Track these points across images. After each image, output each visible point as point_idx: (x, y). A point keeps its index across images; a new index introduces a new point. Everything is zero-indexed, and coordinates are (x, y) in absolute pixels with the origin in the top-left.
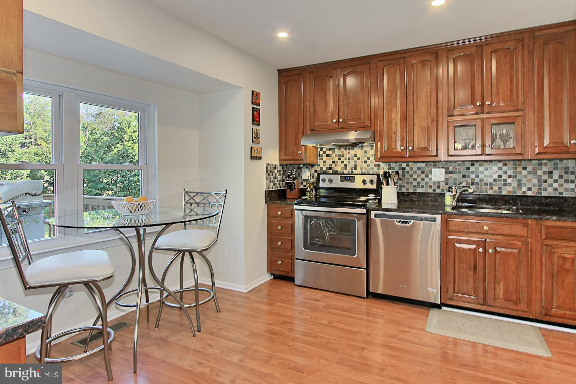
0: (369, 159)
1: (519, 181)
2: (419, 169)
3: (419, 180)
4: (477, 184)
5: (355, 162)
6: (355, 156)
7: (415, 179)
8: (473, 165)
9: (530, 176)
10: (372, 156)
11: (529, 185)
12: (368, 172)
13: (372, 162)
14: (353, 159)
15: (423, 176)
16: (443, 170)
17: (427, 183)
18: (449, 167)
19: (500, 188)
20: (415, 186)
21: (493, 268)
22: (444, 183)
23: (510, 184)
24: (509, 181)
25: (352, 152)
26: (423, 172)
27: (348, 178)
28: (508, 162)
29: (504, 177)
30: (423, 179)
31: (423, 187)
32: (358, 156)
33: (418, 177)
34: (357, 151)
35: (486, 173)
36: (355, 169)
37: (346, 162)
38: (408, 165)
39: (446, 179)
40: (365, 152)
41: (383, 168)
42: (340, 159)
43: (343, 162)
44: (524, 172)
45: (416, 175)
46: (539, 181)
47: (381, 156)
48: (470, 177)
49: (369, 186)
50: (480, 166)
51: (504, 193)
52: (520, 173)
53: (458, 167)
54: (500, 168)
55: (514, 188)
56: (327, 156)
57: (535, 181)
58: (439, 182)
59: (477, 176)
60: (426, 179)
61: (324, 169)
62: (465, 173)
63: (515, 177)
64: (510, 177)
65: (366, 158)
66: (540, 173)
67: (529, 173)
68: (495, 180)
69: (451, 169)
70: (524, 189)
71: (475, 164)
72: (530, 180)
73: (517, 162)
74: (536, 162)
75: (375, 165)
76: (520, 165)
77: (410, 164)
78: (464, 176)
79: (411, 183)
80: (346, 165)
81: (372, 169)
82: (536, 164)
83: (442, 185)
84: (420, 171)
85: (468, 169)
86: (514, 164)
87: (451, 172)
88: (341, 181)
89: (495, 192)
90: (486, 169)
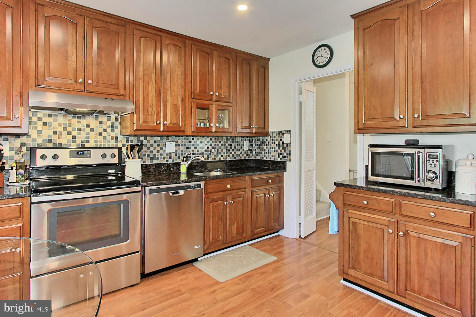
0: (105, 130)
1: (218, 150)
2: (155, 142)
3: (155, 152)
4: (195, 154)
5: (87, 134)
6: (88, 126)
7: (152, 152)
8: (193, 139)
9: (223, 147)
10: (109, 127)
11: (222, 154)
12: (103, 146)
13: (109, 134)
14: (84, 130)
15: (158, 148)
16: (174, 143)
17: (161, 155)
18: (178, 141)
19: (208, 156)
20: (151, 158)
22: (174, 154)
23: (213, 153)
24: (213, 151)
25: (84, 122)
26: (158, 145)
27: (82, 153)
28: (212, 138)
29: (211, 148)
30: (158, 152)
31: (158, 158)
32: (91, 127)
33: (154, 149)
34: (91, 120)
35: (201, 145)
36: (88, 141)
37: (74, 133)
38: (145, 139)
39: (176, 151)
40: (101, 123)
41: (121, 141)
42: (65, 129)
43: (69, 133)
44: (220, 145)
45: (153, 147)
46: (226, 150)
47: (137, 128)
48: (191, 149)
49: (109, 160)
50: (197, 140)
51: (210, 159)
52: (218, 145)
53: (184, 141)
54: (208, 142)
55: (215, 156)
56: (45, 124)
57: (225, 150)
58: (170, 154)
59: (196, 148)
60: (161, 152)
61: (40, 141)
62: (188, 146)
63: (215, 148)
64: (213, 148)
65: (102, 129)
66: (227, 145)
67: (222, 145)
68: (206, 151)
69: (179, 142)
70: (220, 156)
71: (195, 138)
72: (222, 150)
73: (217, 138)
74: (226, 138)
75: (112, 138)
76: (218, 140)
77: (148, 137)
78: (187, 148)
79: (148, 155)
80: (74, 137)
81: (109, 142)
82: (225, 139)
83: (173, 155)
84: (156, 144)
85: (190, 142)
86: (215, 139)
87: (179, 145)
88: (72, 156)
89: (205, 159)
90: (201, 142)
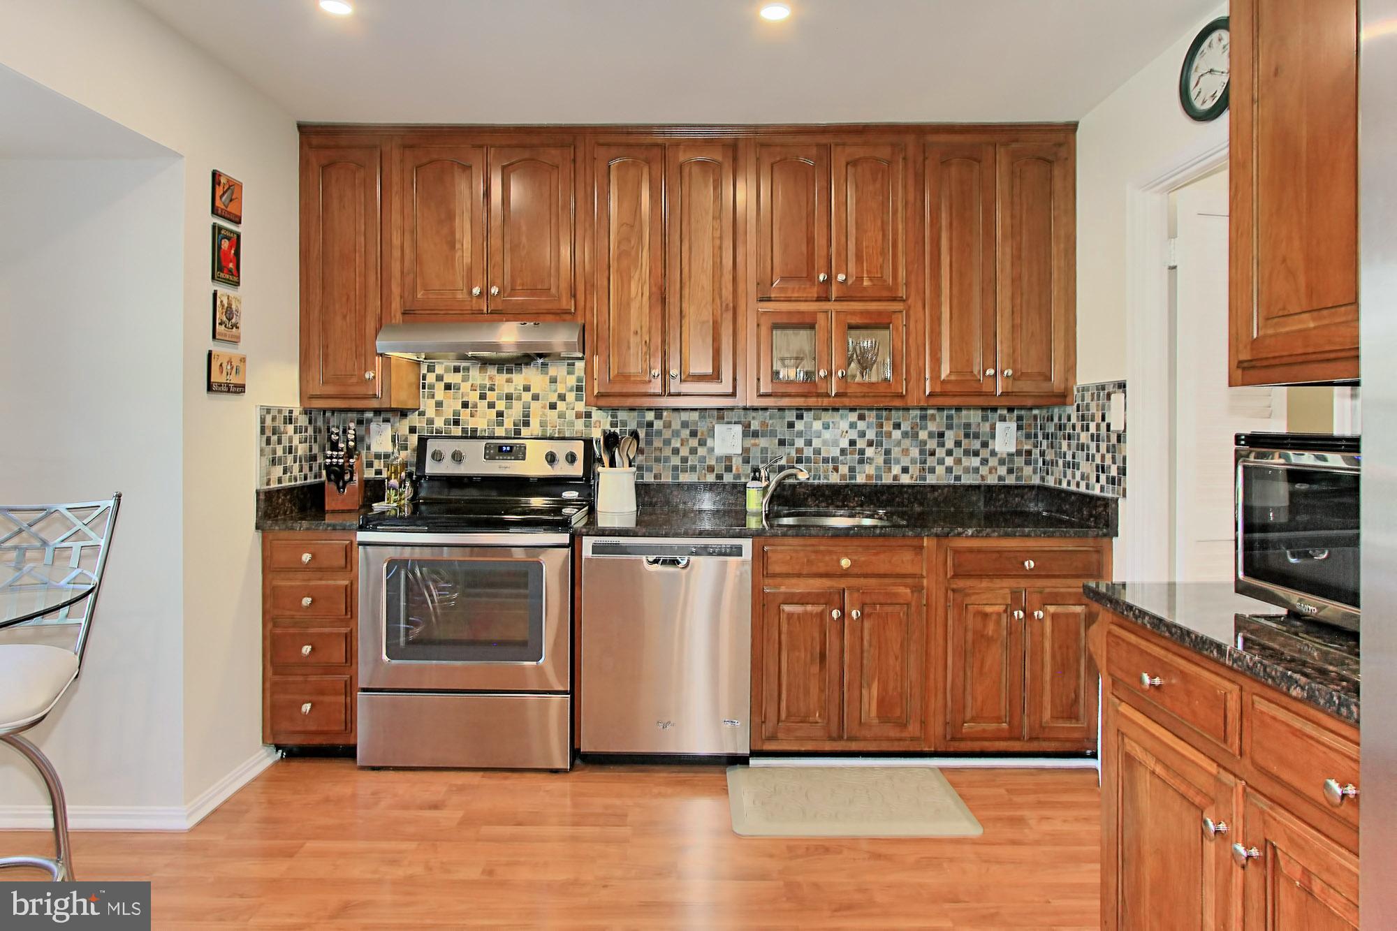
0: (562, 397)
1: (888, 452)
2: (685, 425)
3: (684, 452)
4: (808, 460)
5: (527, 407)
6: (527, 389)
7: (676, 451)
8: (800, 417)
9: (906, 443)
10: (571, 390)
11: (905, 462)
12: (559, 433)
13: (571, 406)
14: (519, 398)
15: (694, 442)
16: (738, 429)
17: (703, 459)
18: (752, 422)
19: (852, 469)
20: (675, 468)
21: (858, 651)
22: (740, 460)
23: (870, 460)
24: (870, 452)
25: (519, 379)
26: (694, 434)
27: (508, 449)
28: (866, 413)
29: (861, 444)
30: (693, 451)
31: (693, 469)
32: (533, 391)
33: (682, 445)
34: (531, 376)
35: (827, 435)
36: (527, 424)
37: (501, 405)
38: (659, 417)
39: (746, 450)
40: (553, 380)
41: (600, 422)
42: (483, 397)
43: (491, 405)
44: (897, 434)
45: (679, 440)
46: (922, 452)
47: (601, 391)
48: (793, 445)
49: (563, 469)
50: (814, 419)
51: (860, 479)
52: (889, 435)
53: (771, 422)
54: (853, 425)
55: (878, 468)
56: (448, 387)
57: (915, 452)
58: (729, 458)
59: (809, 443)
60: (702, 451)
61: (439, 423)
62: (784, 435)
63: (880, 444)
64: (870, 444)
65: (556, 394)
66: (923, 435)
67: (905, 435)
68: (843, 451)
69: (755, 425)
70: (896, 470)
71: (805, 414)
72: (906, 452)
73: (884, 413)
74: (918, 412)
75: (578, 416)
76: (888, 419)
77: (665, 414)
78: (782, 443)
79: (667, 459)
80: (500, 414)
81: (572, 424)
82: (916, 416)
83: (737, 463)
84: (688, 432)
85: (791, 425)
86: (878, 417)
87: (756, 434)
88: (489, 456)
89: (843, 477)
90: (826, 427)
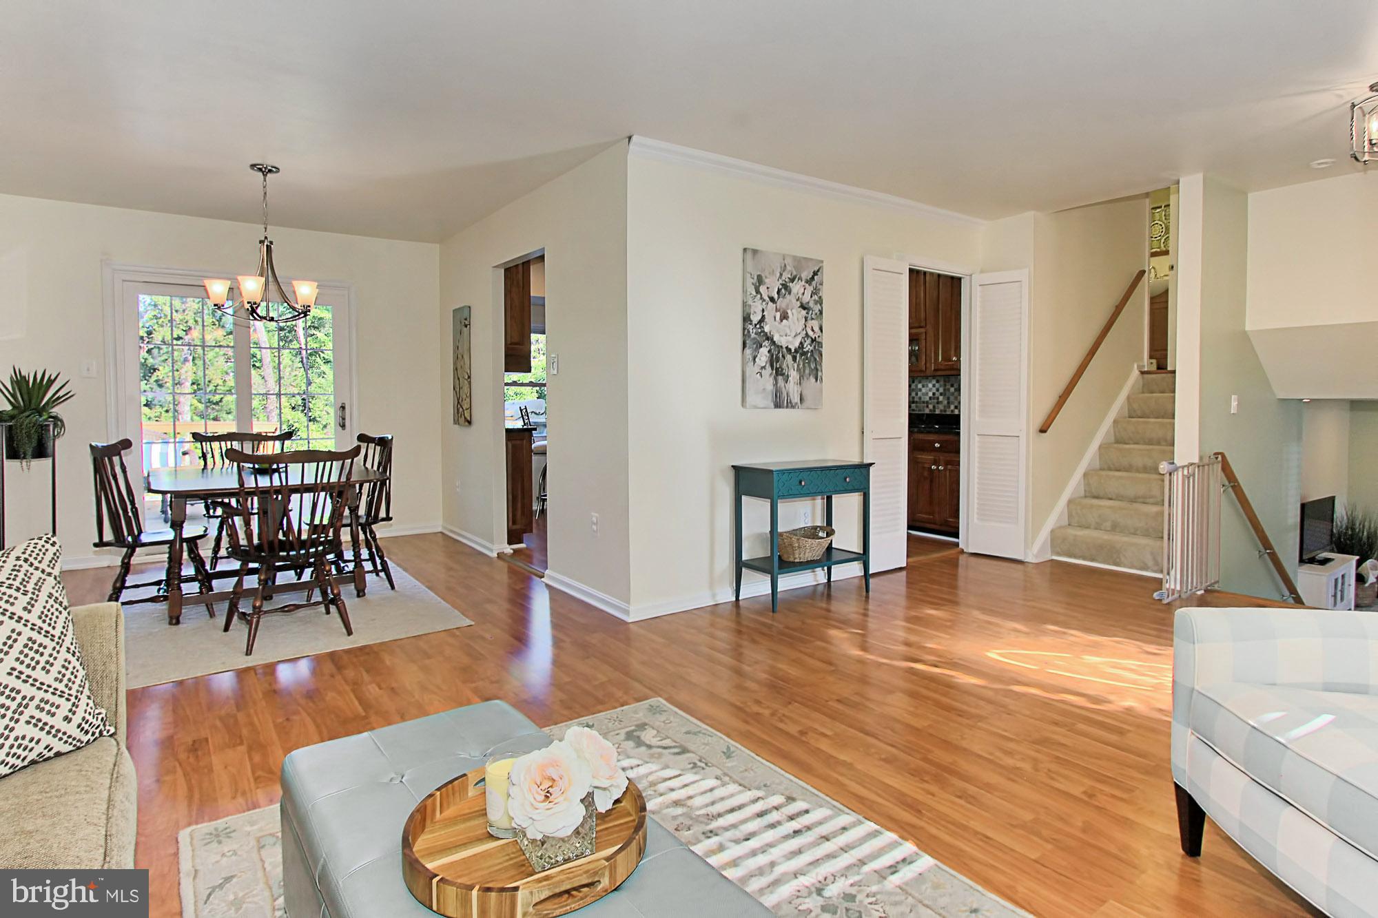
4: (917, 402)
19: (934, 407)
23: (941, 402)
24: (941, 398)
29: (937, 394)
35: (924, 390)
51: (937, 412)
52: (949, 390)
54: (934, 386)
55: (945, 407)
59: (917, 394)
68: (930, 398)
70: (952, 407)
86: (945, 381)
89: (930, 410)
90: (923, 386)
